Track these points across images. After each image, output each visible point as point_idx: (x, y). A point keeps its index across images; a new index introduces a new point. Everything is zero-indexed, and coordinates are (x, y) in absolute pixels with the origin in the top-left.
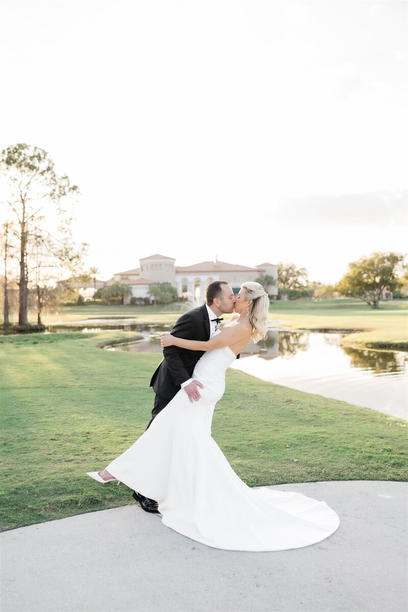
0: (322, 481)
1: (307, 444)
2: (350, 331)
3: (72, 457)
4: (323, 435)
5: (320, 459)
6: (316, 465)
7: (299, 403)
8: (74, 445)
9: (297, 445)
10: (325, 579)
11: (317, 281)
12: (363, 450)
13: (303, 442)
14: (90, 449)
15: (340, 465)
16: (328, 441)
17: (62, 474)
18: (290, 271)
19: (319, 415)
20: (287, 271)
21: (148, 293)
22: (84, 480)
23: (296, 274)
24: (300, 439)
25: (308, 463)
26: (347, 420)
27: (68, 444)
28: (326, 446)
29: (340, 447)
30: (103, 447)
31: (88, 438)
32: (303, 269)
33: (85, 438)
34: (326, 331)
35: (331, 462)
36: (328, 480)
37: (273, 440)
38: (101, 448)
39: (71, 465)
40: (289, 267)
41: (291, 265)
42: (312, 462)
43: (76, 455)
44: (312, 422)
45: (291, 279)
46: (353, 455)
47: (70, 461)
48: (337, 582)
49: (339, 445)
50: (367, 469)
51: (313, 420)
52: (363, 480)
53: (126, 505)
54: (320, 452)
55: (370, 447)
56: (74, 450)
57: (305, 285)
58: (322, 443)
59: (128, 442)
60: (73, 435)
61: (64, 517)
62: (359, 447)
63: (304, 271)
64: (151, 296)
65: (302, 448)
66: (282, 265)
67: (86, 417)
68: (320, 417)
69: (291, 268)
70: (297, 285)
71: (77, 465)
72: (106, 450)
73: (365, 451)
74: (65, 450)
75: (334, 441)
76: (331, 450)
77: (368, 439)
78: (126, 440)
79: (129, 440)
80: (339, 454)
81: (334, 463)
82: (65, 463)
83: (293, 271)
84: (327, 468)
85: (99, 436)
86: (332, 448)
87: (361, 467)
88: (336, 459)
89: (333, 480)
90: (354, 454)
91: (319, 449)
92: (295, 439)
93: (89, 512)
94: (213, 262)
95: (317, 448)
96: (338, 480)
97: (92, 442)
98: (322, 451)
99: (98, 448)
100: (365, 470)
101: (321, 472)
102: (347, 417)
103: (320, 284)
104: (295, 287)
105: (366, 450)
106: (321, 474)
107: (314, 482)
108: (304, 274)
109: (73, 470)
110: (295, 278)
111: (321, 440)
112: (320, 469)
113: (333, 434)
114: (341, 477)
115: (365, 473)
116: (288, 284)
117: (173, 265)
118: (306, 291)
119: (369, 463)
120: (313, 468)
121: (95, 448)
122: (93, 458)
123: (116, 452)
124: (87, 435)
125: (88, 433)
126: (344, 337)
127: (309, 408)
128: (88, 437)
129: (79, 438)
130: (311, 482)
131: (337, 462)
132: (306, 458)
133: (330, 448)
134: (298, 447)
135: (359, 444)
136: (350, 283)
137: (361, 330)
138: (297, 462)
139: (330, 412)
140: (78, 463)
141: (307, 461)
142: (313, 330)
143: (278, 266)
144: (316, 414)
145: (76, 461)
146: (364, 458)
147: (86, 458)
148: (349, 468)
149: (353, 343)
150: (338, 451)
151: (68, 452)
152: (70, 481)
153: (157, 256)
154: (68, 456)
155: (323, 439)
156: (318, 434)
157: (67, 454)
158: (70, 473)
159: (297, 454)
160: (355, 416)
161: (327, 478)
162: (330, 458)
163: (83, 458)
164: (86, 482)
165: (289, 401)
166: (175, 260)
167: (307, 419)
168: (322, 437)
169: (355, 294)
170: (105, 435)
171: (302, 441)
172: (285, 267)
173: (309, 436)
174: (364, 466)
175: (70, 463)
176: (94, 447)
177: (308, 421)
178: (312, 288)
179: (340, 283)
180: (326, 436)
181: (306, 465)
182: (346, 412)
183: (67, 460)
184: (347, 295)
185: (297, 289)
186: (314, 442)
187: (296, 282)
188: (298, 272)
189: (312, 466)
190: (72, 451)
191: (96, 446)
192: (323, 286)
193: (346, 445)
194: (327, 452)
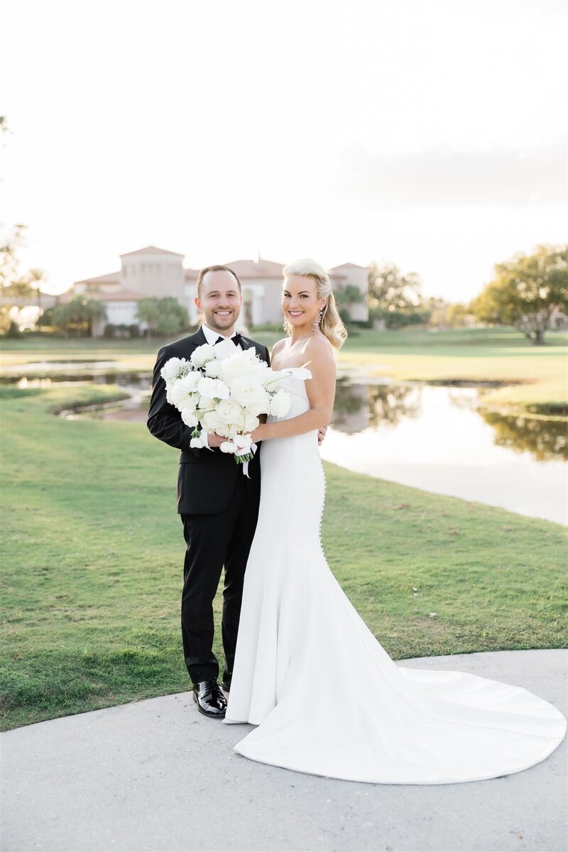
0: (482, 651)
1: (448, 586)
2: (497, 384)
3: (20, 615)
4: (475, 569)
5: (475, 613)
6: (471, 623)
7: (423, 511)
8: (22, 593)
9: (431, 587)
10: (511, 832)
11: (437, 296)
12: (551, 594)
13: (442, 582)
14: (52, 599)
15: (512, 623)
16: (486, 579)
17: (5, 646)
18: (390, 278)
19: (462, 532)
20: (385, 277)
21: (137, 316)
22: (48, 657)
23: (399, 282)
24: (435, 575)
25: (455, 618)
26: (513, 540)
27: (11, 590)
28: (484, 588)
29: (509, 589)
30: (76, 595)
31: (46, 579)
32: (413, 274)
33: (42, 578)
34: (455, 383)
35: (496, 616)
36: (494, 649)
37: (388, 579)
38: (72, 597)
39: (20, 630)
40: (389, 271)
41: (391, 267)
42: (462, 618)
43: (27, 610)
44: (451, 545)
45: (392, 292)
46: (533, 604)
47: (18, 621)
48: (534, 839)
49: (508, 586)
50: (562, 628)
51: (452, 542)
52: (557, 647)
53: (129, 702)
54: (475, 599)
55: (563, 588)
56: (24, 601)
57: (416, 302)
58: (476, 582)
59: (122, 584)
60: (18, 573)
61: (15, 727)
62: (542, 589)
63: (414, 279)
64: (141, 322)
65: (442, 591)
66: (375, 268)
67: (39, 541)
68: (464, 535)
69: (391, 273)
70: (402, 303)
71: (30, 629)
72: (82, 600)
73: (554, 597)
74: (5, 601)
75: (497, 578)
76: (493, 595)
77: (556, 575)
78: (118, 581)
79: (124, 582)
80: (508, 601)
81: (501, 619)
82: (8, 624)
83: (395, 278)
84: (490, 627)
85: (67, 574)
86: (495, 592)
87: (551, 625)
88: (504, 610)
89: (503, 649)
90: (535, 601)
91: (472, 593)
92: (427, 576)
93: (61, 716)
94: (252, 261)
95: (468, 591)
96: (512, 649)
97: (55, 586)
98: (477, 596)
99: (67, 596)
100: (558, 631)
101: (480, 636)
102: (512, 535)
103: (441, 301)
104: (398, 306)
105: (556, 594)
106: (480, 639)
107: (470, 653)
108: (415, 283)
109: (25, 639)
110: (398, 291)
111: (474, 578)
112: (477, 630)
113: (493, 567)
114: (516, 644)
115: (559, 635)
116: (385, 300)
117: (179, 266)
118: (416, 315)
119: (564, 618)
120: (465, 627)
121: (61, 597)
122: (60, 615)
123: (101, 603)
124: (44, 572)
125: (46, 569)
127: (444, 521)
128: (47, 577)
129: (30, 578)
130: (463, 653)
131: (507, 617)
132: (450, 610)
133: (491, 591)
134: (434, 591)
135: (541, 583)
136: (496, 300)
137: (516, 382)
138: (435, 618)
139: (481, 527)
140: (33, 625)
141: (453, 616)
142: (433, 383)
143: (368, 268)
144: (457, 531)
145: (27, 622)
146: (555, 608)
147: (46, 615)
148: (530, 627)
149: (503, 405)
150: (506, 596)
151: (11, 605)
152: (20, 659)
153: (151, 250)
154: (12, 612)
155: (477, 575)
156: (466, 567)
157: (11, 608)
158: (20, 644)
159: (434, 603)
160: (526, 534)
161: (491, 645)
162: (493, 610)
163: (41, 616)
164: (50, 660)
165: (405, 507)
166: (184, 256)
167: (442, 539)
168: (476, 572)
169: (504, 319)
170: (78, 572)
171: (441, 579)
172: (381, 270)
173: (450, 571)
174: (556, 623)
175: (17, 625)
176: (59, 595)
177: (445, 543)
178: (427, 307)
179: (479, 300)
180: (481, 569)
181: (451, 623)
182: (509, 527)
183: (11, 619)
184: (490, 320)
185: (402, 311)
186: (461, 581)
187: (400, 297)
188: (403, 280)
189: (463, 625)
190: (20, 603)
191: (64, 593)
192: (447, 306)
193: (518, 586)
194: (487, 600)
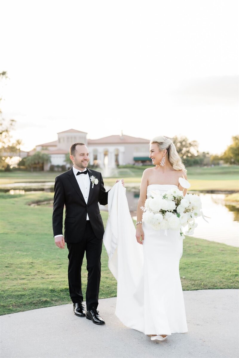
0: (201, 289)
1: (192, 268)
2: (232, 192)
3: (24, 277)
4: (204, 262)
5: (201, 277)
6: (198, 280)
7: (188, 243)
8: (23, 270)
9: (185, 268)
10: (200, 339)
11: (206, 152)
12: (232, 271)
13: (189, 267)
14: (35, 272)
15: (214, 280)
16: (207, 266)
17: (20, 286)
18: (184, 143)
19: (202, 251)
20: (181, 143)
21: (65, 161)
22: (36, 289)
23: (188, 145)
24: (188, 265)
25: (192, 279)
26: (223, 254)
27: (19, 269)
28: (206, 269)
29: (216, 269)
30: (45, 271)
31: (33, 266)
32: (194, 141)
33: (30, 266)
34: (212, 192)
35: (208, 278)
36: (206, 289)
38: (43, 272)
39: (24, 281)
40: (183, 140)
41: (184, 138)
42: (195, 278)
43: (26, 276)
44: (197, 255)
45: (184, 150)
46: (224, 274)
47: (23, 279)
48: (207, 341)
49: (215, 268)
50: (234, 282)
51: (198, 254)
52: (230, 288)
53: (67, 304)
54: (201, 272)
55: (237, 269)
56: (25, 273)
57: (196, 154)
58: (203, 267)
59: (63, 268)
60: (21, 264)
61: (26, 311)
62: (229, 269)
63: (195, 143)
64: (67, 164)
65: (189, 270)
66: (176, 138)
67: (28, 254)
68: (203, 252)
69: (184, 141)
70: (189, 155)
71: (28, 281)
72: (47, 273)
73: (233, 272)
74: (17, 273)
75: (212, 266)
76: (209, 271)
77: (236, 265)
78: (61, 267)
79: (63, 267)
80: (214, 273)
81: (211, 279)
82: (20, 280)
83: (186, 143)
84: (205, 281)
85: (40, 264)
86: (210, 270)
87: (229, 281)
88: (212, 276)
89: (209, 289)
90: (225, 273)
91: (201, 271)
92: (184, 265)
93: (42, 308)
94: (119, 135)
95: (199, 270)
96: (213, 289)
97: (36, 268)
98: (202, 271)
99: (41, 271)
100: (232, 283)
101: (201, 284)
102: (223, 252)
103: (208, 154)
104: (187, 156)
105: (234, 271)
106: (201, 285)
107: (196, 290)
108: (195, 145)
109: (27, 284)
110: (187, 149)
111: (202, 265)
112: (200, 282)
113: (211, 262)
114: (214, 287)
115: (231, 284)
116: (182, 154)
117: (85, 138)
118: (196, 160)
119: (235, 279)
120: (196, 282)
121: (39, 272)
122: (39, 277)
123: (55, 274)
124: (31, 264)
125: (32, 263)
126: (227, 196)
127: (196, 247)
128: (33, 265)
129: (26, 266)
130: (194, 290)
131: (212, 278)
132: (191, 276)
133: (208, 270)
134: (186, 270)
135: (229, 267)
136: (233, 153)
138: (184, 278)
139: (211, 249)
140: (29, 280)
141: (192, 278)
142: (202, 192)
143: (173, 138)
144: (200, 250)
145: (27, 279)
146: (232, 275)
147: (34, 277)
148: (221, 282)
149: (233, 201)
150: (214, 271)
151: (20, 274)
152: (26, 290)
153: (72, 131)
154: (21, 276)
155: (204, 265)
156: (200, 262)
157: (20, 275)
158: (26, 286)
159: (185, 274)
160: (229, 251)
161: (205, 287)
162: (208, 276)
163: (32, 278)
164: (37, 290)
166: (87, 133)
167: (193, 253)
168: (204, 264)
169: (236, 162)
170: (45, 264)
171: (189, 266)
172: (179, 139)
173: (194, 263)
174: (231, 280)
175: (23, 280)
176: (38, 271)
177: (194, 255)
178: (202, 157)
179: (225, 153)
180: (207, 262)
181: (191, 280)
182: (223, 249)
183: (21, 278)
184: (231, 163)
185: (189, 159)
186: (197, 266)
187: (188, 152)
188: (190, 144)
189: (195, 281)
190: (23, 273)
191: (40, 270)
192: (211, 156)
193: (220, 268)
194: (206, 272)
